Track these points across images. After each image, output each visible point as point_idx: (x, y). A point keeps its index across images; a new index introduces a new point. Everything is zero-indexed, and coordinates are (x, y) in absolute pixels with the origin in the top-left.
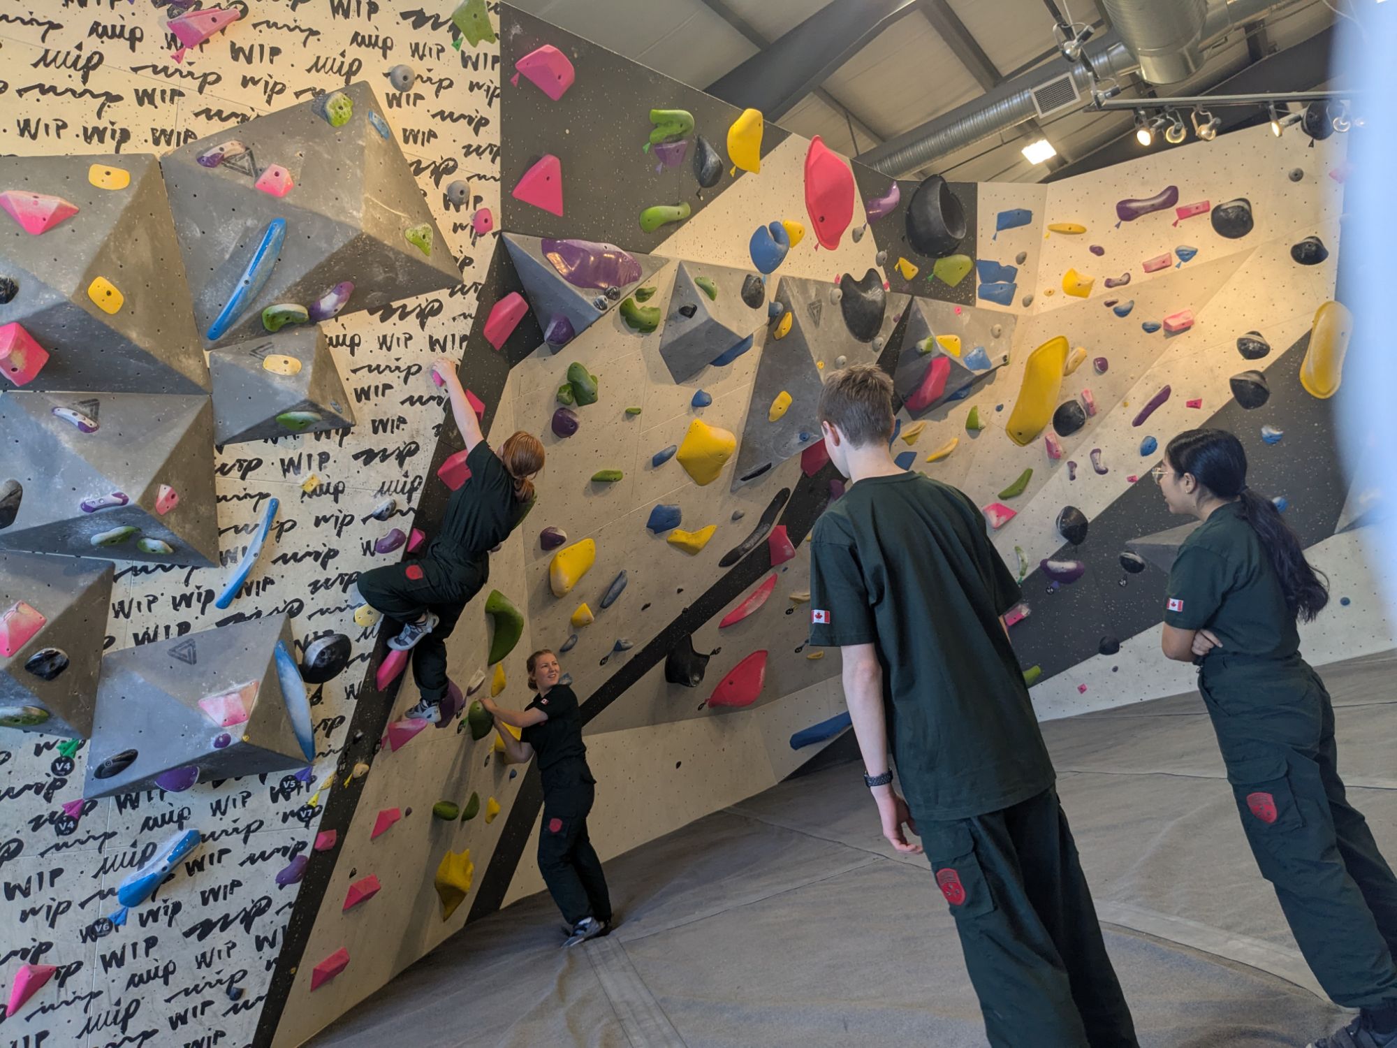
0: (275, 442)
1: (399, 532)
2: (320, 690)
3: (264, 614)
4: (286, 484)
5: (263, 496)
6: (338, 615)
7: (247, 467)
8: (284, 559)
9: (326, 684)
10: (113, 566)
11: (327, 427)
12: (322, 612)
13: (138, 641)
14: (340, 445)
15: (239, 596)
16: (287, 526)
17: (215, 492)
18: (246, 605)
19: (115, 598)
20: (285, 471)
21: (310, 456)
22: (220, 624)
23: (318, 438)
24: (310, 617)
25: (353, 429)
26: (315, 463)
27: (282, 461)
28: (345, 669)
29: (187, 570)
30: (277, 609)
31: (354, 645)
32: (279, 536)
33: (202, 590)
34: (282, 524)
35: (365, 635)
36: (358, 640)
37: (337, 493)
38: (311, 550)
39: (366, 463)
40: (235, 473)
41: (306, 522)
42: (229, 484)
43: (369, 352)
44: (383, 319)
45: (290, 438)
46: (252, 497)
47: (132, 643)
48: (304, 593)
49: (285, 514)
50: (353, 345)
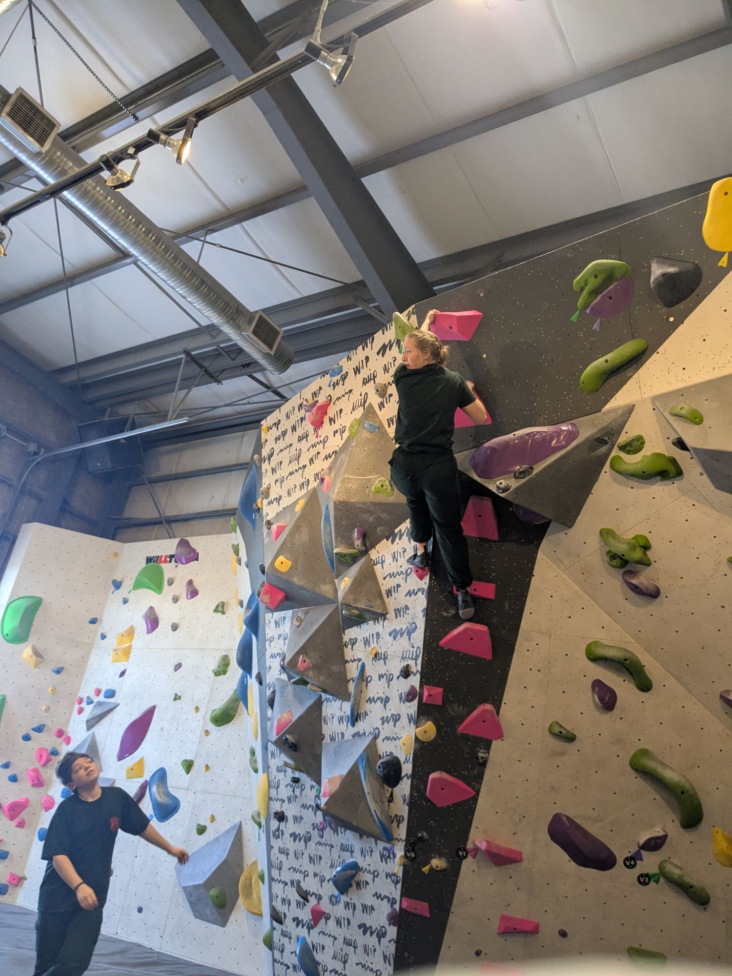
0: (360, 628)
1: (413, 688)
2: (392, 793)
3: (367, 733)
4: (366, 653)
5: (360, 660)
6: (394, 743)
7: (353, 642)
8: (370, 700)
9: (395, 789)
10: (321, 696)
11: (377, 617)
12: (388, 738)
13: (331, 740)
14: (383, 628)
15: (357, 720)
16: (369, 679)
17: (344, 657)
18: (361, 726)
19: (323, 715)
20: (365, 645)
21: (373, 635)
22: (354, 736)
23: (375, 624)
24: (383, 740)
25: (387, 616)
26: (375, 639)
27: (364, 638)
28: (401, 782)
29: (341, 701)
30: (370, 732)
31: (403, 766)
32: (367, 686)
33: (346, 715)
34: (367, 678)
35: (406, 761)
36: (404, 763)
37: (385, 658)
38: (379, 696)
39: (395, 638)
40: (350, 647)
41: (375, 677)
42: (349, 653)
43: (390, 566)
44: (393, 542)
45: (365, 624)
46: (356, 661)
47: (329, 741)
48: (378, 724)
49: (368, 672)
50: (383, 562)
